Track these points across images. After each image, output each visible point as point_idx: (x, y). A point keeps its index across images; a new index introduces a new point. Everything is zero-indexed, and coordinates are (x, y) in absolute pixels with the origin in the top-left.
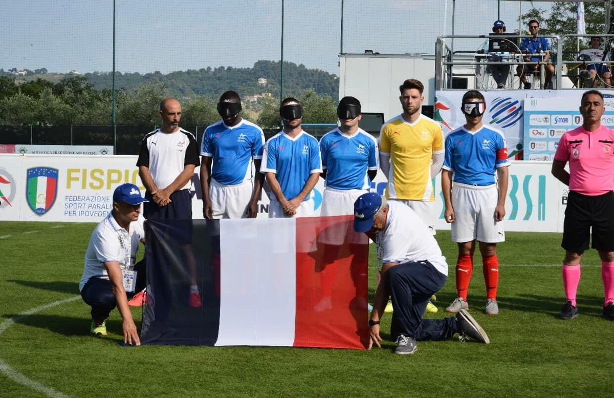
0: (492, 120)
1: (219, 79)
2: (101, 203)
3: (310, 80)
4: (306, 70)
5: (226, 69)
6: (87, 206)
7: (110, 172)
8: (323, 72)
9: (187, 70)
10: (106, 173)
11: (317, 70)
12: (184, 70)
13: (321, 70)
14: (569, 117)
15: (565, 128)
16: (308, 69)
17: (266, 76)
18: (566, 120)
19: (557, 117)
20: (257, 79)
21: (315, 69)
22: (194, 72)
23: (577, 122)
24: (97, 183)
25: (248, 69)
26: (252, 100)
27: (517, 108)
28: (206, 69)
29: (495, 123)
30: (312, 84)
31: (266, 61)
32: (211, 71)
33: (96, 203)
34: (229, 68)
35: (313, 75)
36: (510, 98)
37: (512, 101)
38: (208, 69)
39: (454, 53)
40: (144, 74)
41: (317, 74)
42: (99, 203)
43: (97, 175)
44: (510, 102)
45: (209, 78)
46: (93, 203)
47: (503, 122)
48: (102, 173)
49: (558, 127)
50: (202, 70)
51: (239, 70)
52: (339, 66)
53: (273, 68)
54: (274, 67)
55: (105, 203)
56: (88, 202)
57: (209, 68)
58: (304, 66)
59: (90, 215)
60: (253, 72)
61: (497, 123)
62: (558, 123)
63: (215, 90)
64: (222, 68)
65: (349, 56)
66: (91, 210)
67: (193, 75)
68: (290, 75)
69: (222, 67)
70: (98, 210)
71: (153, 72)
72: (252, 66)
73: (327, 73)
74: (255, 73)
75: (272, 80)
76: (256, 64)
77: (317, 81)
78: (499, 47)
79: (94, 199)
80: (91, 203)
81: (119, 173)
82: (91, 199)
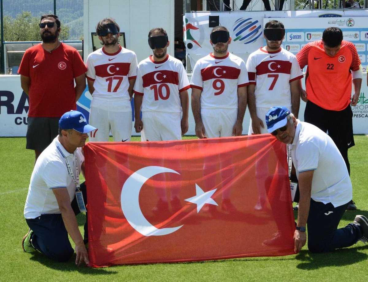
0: (236, 37)
14: (302, 34)
15: (299, 44)
18: (299, 37)
19: (292, 34)
23: (309, 38)
27: (257, 27)
29: (238, 40)
36: (251, 19)
37: (253, 21)
44: (251, 22)
47: (246, 39)
49: (292, 43)
61: (240, 40)
62: (293, 39)
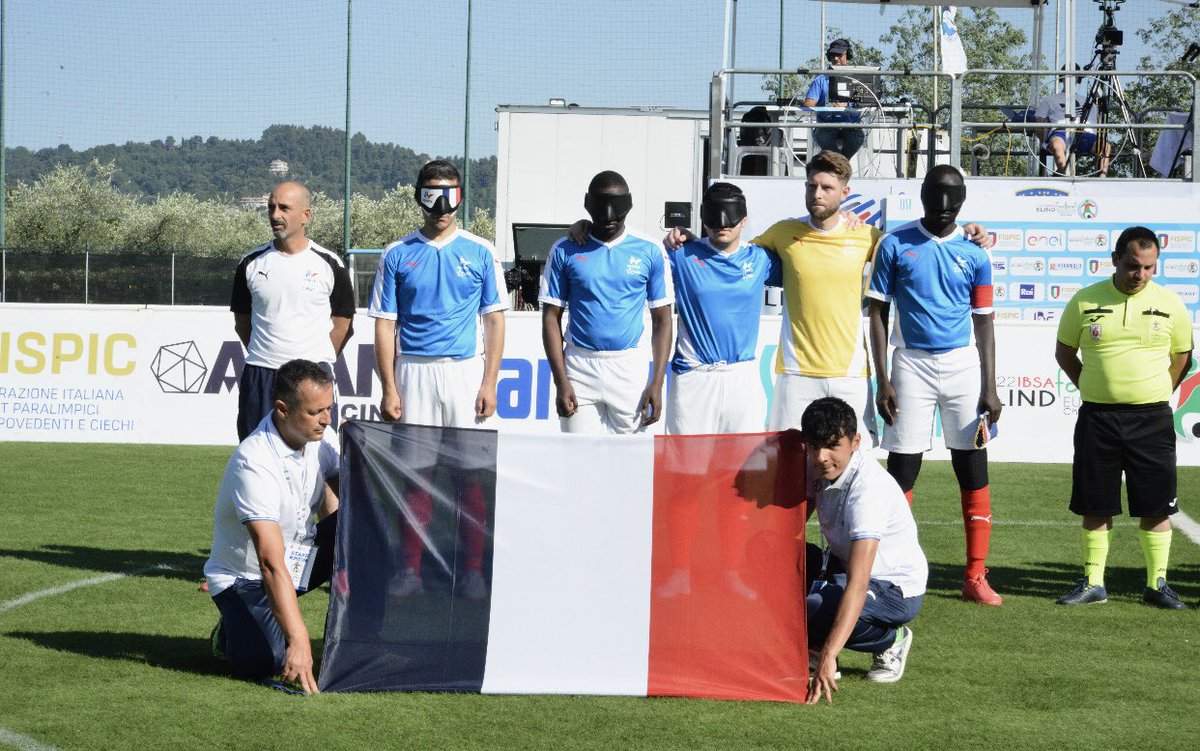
1: (190, 161)
2: (41, 401)
3: (377, 167)
4: (369, 146)
5: (204, 141)
6: (10, 408)
7: (59, 338)
8: (403, 149)
9: (124, 143)
10: (50, 341)
11: (391, 145)
12: (120, 143)
13: (398, 146)
16: (373, 142)
17: (288, 155)
20: (268, 163)
21: (386, 143)
22: (141, 147)
24: (31, 362)
25: (251, 141)
26: (258, 205)
28: (164, 142)
30: (378, 174)
31: (287, 126)
32: (176, 144)
33: (30, 401)
34: (212, 141)
35: (382, 156)
38: (167, 141)
39: (735, 106)
40: (37, 150)
41: (391, 153)
42: (35, 401)
43: (31, 344)
45: (168, 160)
46: (22, 402)
48: (41, 339)
50: (156, 144)
51: (232, 144)
52: (497, 129)
53: (302, 141)
54: (302, 139)
55: (49, 402)
56: (12, 400)
57: (170, 140)
58: (364, 138)
59: (16, 426)
60: (262, 147)
63: (183, 183)
64: (197, 139)
65: (516, 109)
66: (19, 415)
67: (137, 154)
68: (336, 156)
69: (196, 137)
70: (34, 415)
71: (55, 146)
72: (257, 136)
73: (411, 152)
74: (263, 151)
75: (300, 164)
76: (266, 133)
77: (390, 167)
78: (847, 94)
79: (25, 394)
80: (19, 401)
81: (77, 340)
82: (18, 393)
